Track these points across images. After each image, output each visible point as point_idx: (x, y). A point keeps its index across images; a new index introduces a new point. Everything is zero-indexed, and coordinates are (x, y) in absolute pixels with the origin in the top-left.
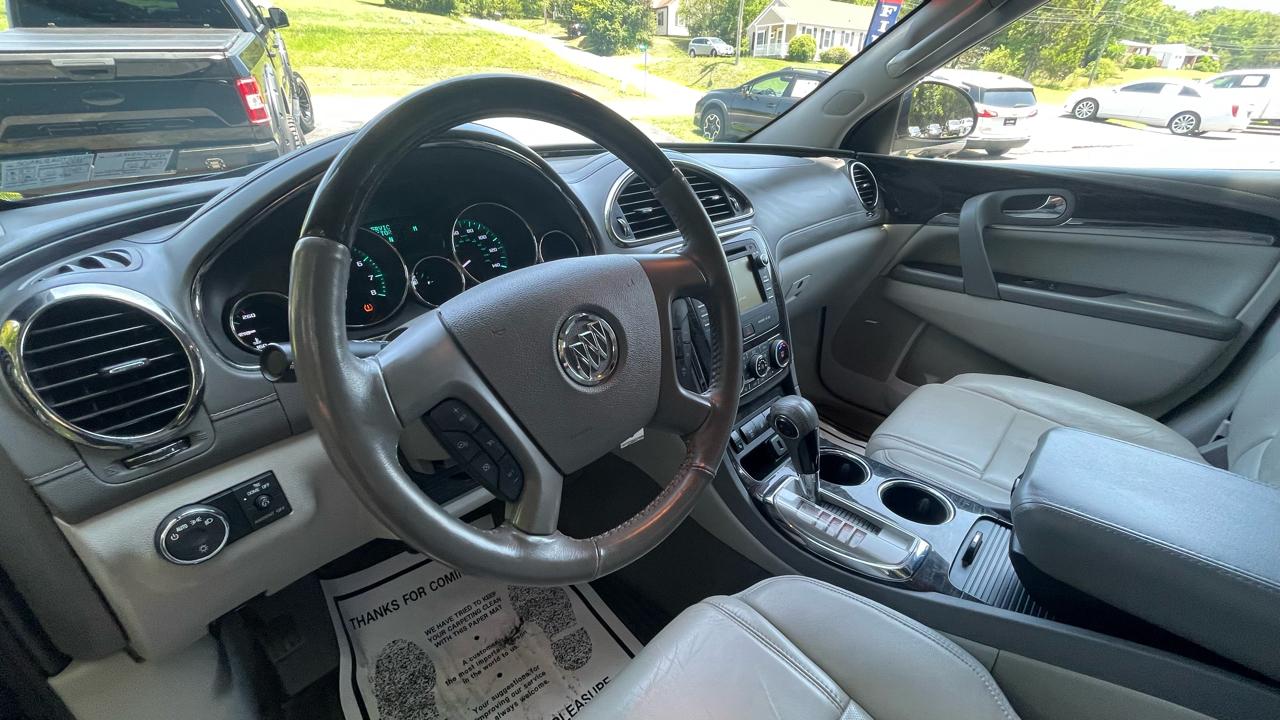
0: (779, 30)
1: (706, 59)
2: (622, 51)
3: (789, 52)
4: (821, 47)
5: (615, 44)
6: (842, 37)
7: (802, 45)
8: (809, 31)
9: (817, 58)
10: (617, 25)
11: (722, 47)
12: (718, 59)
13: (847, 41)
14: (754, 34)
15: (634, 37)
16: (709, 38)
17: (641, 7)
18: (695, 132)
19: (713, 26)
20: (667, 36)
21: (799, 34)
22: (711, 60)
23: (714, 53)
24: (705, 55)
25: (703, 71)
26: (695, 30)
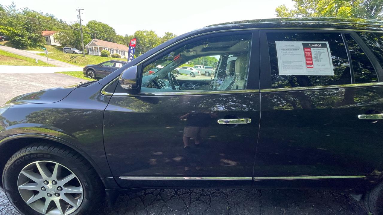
0: (97, 48)
1: (71, 54)
2: (30, 48)
3: (102, 54)
4: (111, 53)
5: (26, 46)
6: (117, 51)
7: (105, 53)
8: (107, 49)
9: (110, 56)
10: (26, 39)
11: (77, 51)
12: (77, 55)
13: (118, 53)
14: (88, 48)
15: (36, 44)
16: (71, 48)
17: (37, 35)
18: (85, 76)
19: (71, 44)
20: (51, 45)
21: (103, 50)
22: (74, 55)
23: (74, 52)
24: (71, 53)
25: (71, 58)
26: (64, 45)
